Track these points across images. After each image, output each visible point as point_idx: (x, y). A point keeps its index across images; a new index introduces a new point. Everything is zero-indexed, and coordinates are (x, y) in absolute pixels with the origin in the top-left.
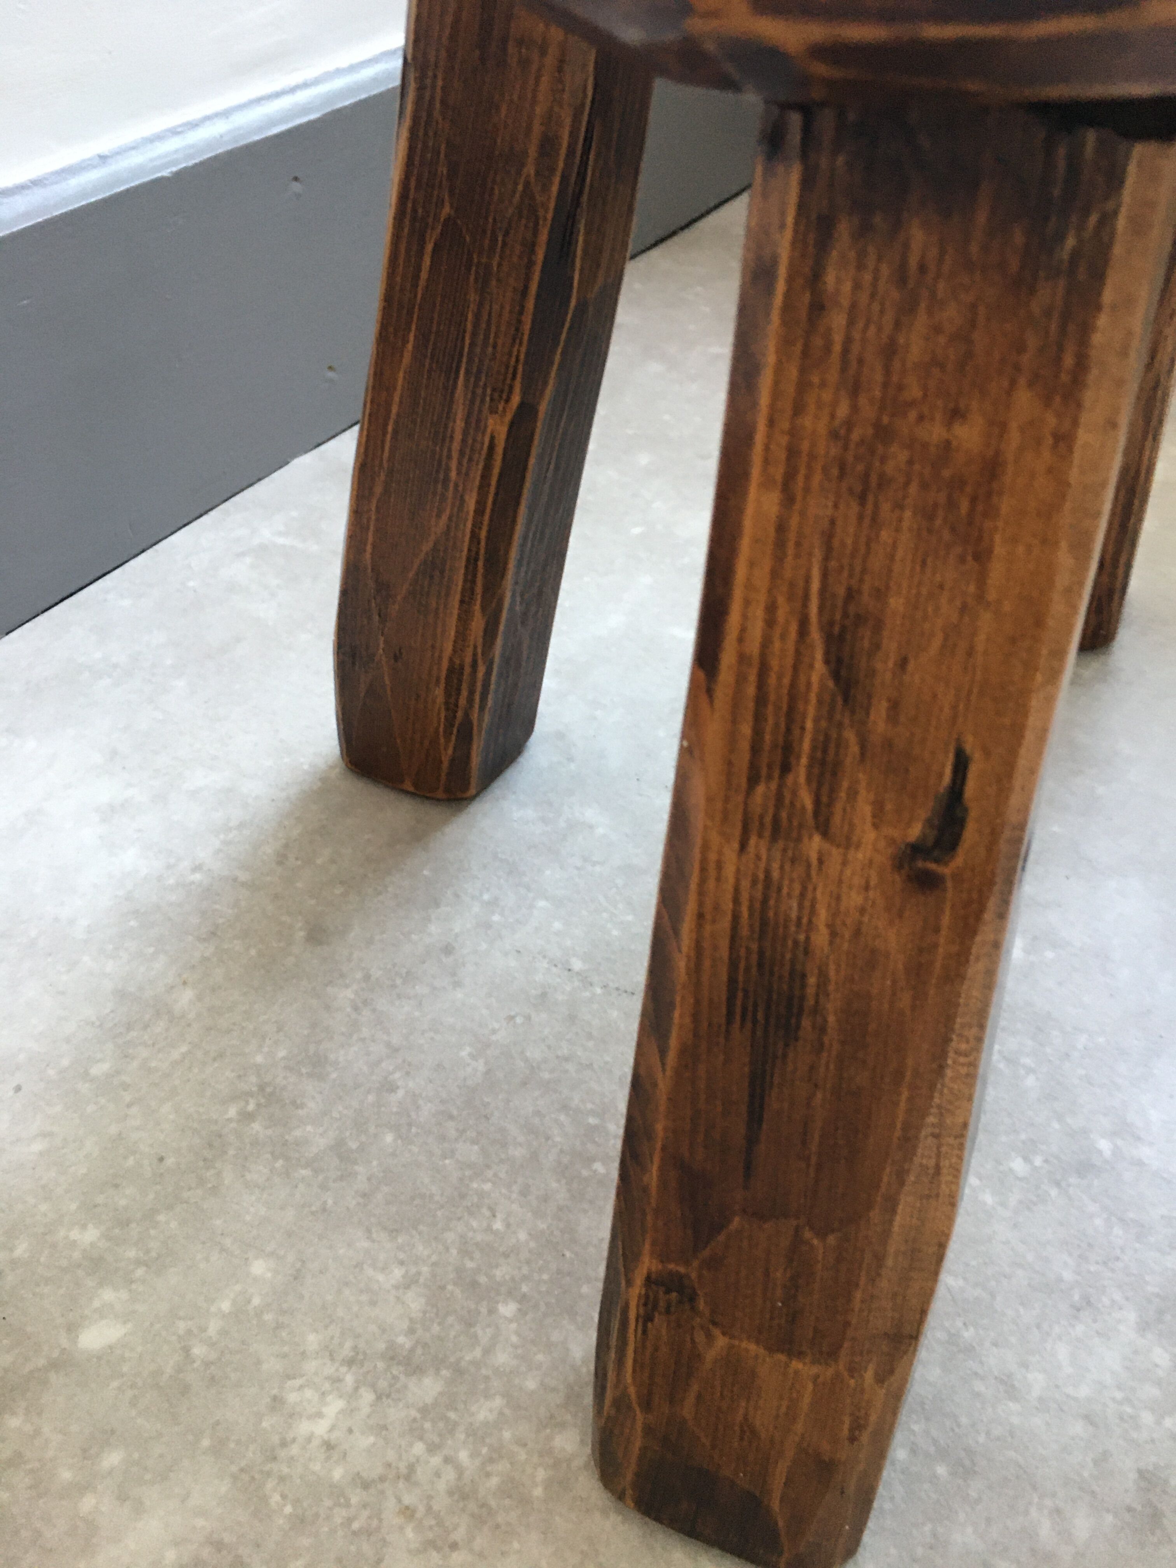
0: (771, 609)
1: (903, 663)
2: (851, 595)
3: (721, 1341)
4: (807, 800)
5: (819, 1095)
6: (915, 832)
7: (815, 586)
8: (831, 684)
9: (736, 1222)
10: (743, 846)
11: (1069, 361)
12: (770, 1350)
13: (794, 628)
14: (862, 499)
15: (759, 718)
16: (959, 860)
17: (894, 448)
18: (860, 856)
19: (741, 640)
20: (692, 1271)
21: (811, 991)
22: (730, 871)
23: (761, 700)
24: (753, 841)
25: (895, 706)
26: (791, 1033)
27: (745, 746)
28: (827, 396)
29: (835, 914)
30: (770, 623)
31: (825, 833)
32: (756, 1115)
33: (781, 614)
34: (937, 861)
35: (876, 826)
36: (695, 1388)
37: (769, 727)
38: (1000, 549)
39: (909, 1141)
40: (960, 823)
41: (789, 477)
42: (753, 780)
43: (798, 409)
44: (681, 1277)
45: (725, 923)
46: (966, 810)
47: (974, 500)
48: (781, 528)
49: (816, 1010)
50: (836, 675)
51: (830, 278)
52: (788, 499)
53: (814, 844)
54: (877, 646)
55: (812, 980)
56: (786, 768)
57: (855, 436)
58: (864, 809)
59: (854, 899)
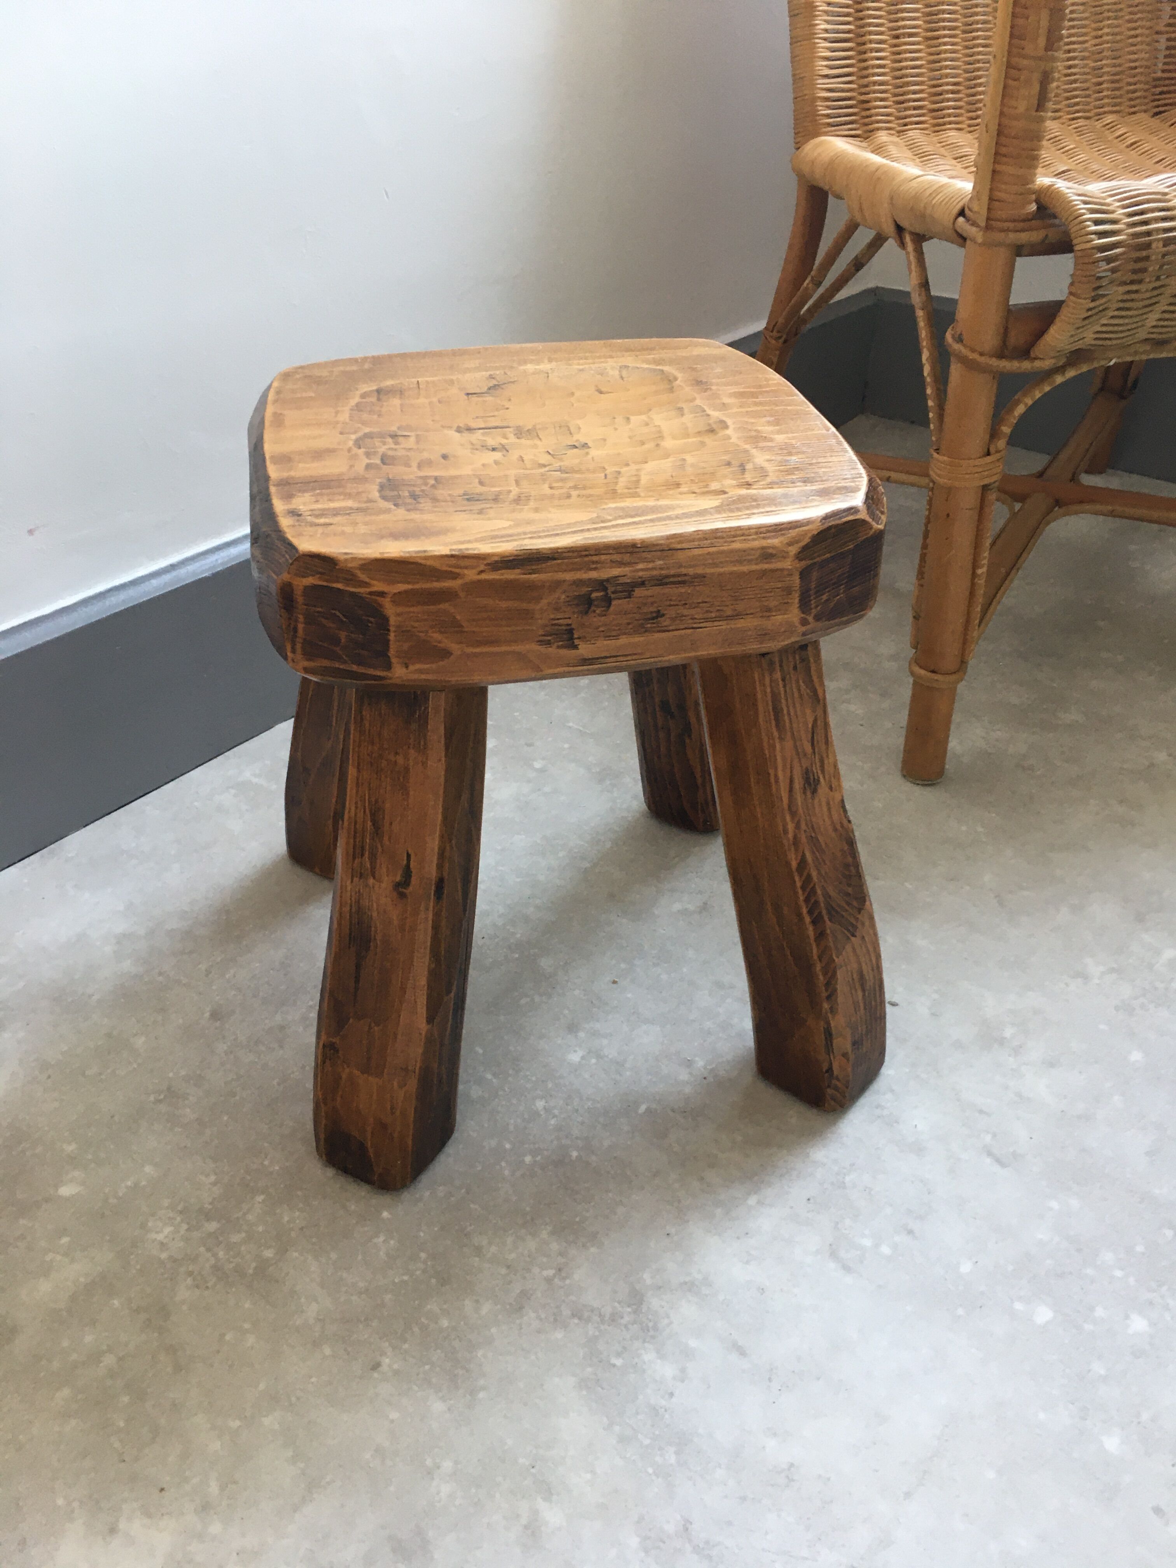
0: (356, 803)
1: (391, 824)
2: (376, 801)
3: (347, 1070)
4: (368, 865)
5: (376, 971)
6: (398, 878)
7: (367, 798)
8: (372, 828)
9: (351, 1020)
10: (352, 882)
11: (422, 743)
12: (363, 1073)
13: (362, 811)
14: (377, 773)
15: (355, 837)
16: (411, 888)
17: (383, 761)
18: (384, 885)
19: (349, 812)
20: (336, 1040)
21: (373, 933)
22: (349, 888)
23: (355, 832)
24: (355, 879)
25: (390, 838)
26: (368, 949)
27: (352, 846)
28: (366, 744)
29: (378, 905)
30: (356, 808)
31: (374, 878)
32: (357, 980)
33: (359, 805)
34: (405, 888)
35: (387, 876)
36: (340, 1093)
37: (358, 840)
38: (411, 793)
39: (403, 990)
40: (410, 876)
41: (359, 764)
42: (354, 858)
43: (359, 746)
44: (334, 1043)
45: (348, 908)
46: (411, 872)
47: (404, 777)
48: (358, 779)
49: (375, 939)
50: (374, 825)
51: (364, 713)
52: (359, 771)
53: (371, 881)
54: (384, 818)
55: (373, 929)
56: (362, 855)
57: (373, 755)
58: (384, 870)
59: (383, 900)
